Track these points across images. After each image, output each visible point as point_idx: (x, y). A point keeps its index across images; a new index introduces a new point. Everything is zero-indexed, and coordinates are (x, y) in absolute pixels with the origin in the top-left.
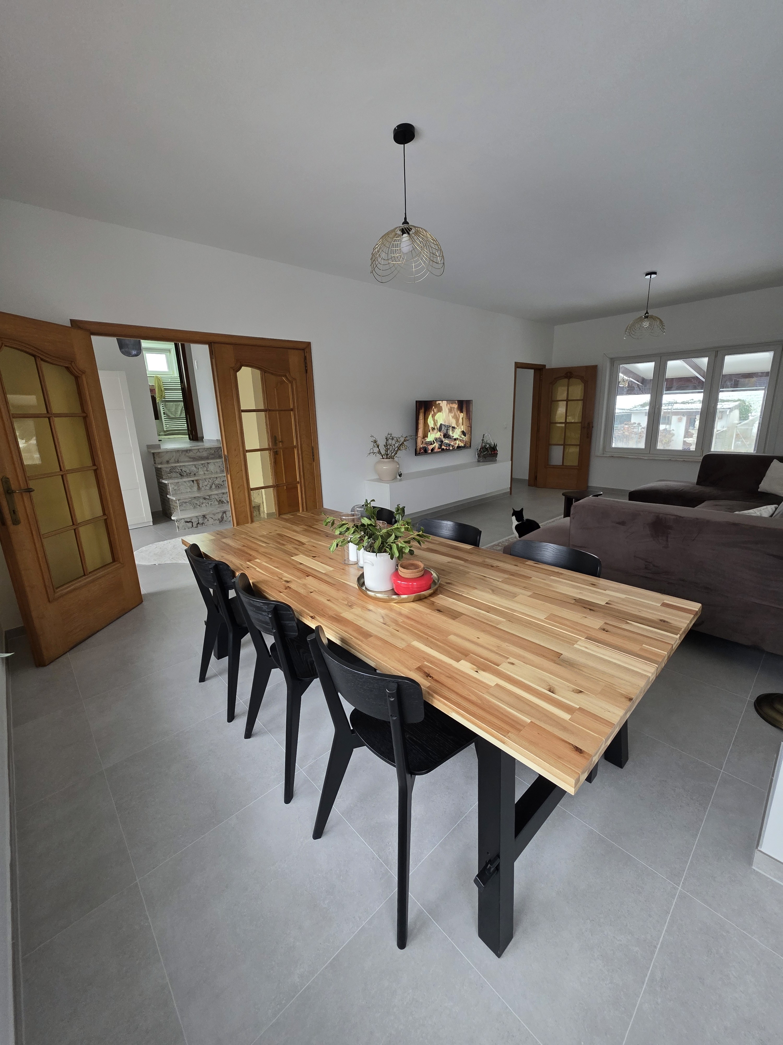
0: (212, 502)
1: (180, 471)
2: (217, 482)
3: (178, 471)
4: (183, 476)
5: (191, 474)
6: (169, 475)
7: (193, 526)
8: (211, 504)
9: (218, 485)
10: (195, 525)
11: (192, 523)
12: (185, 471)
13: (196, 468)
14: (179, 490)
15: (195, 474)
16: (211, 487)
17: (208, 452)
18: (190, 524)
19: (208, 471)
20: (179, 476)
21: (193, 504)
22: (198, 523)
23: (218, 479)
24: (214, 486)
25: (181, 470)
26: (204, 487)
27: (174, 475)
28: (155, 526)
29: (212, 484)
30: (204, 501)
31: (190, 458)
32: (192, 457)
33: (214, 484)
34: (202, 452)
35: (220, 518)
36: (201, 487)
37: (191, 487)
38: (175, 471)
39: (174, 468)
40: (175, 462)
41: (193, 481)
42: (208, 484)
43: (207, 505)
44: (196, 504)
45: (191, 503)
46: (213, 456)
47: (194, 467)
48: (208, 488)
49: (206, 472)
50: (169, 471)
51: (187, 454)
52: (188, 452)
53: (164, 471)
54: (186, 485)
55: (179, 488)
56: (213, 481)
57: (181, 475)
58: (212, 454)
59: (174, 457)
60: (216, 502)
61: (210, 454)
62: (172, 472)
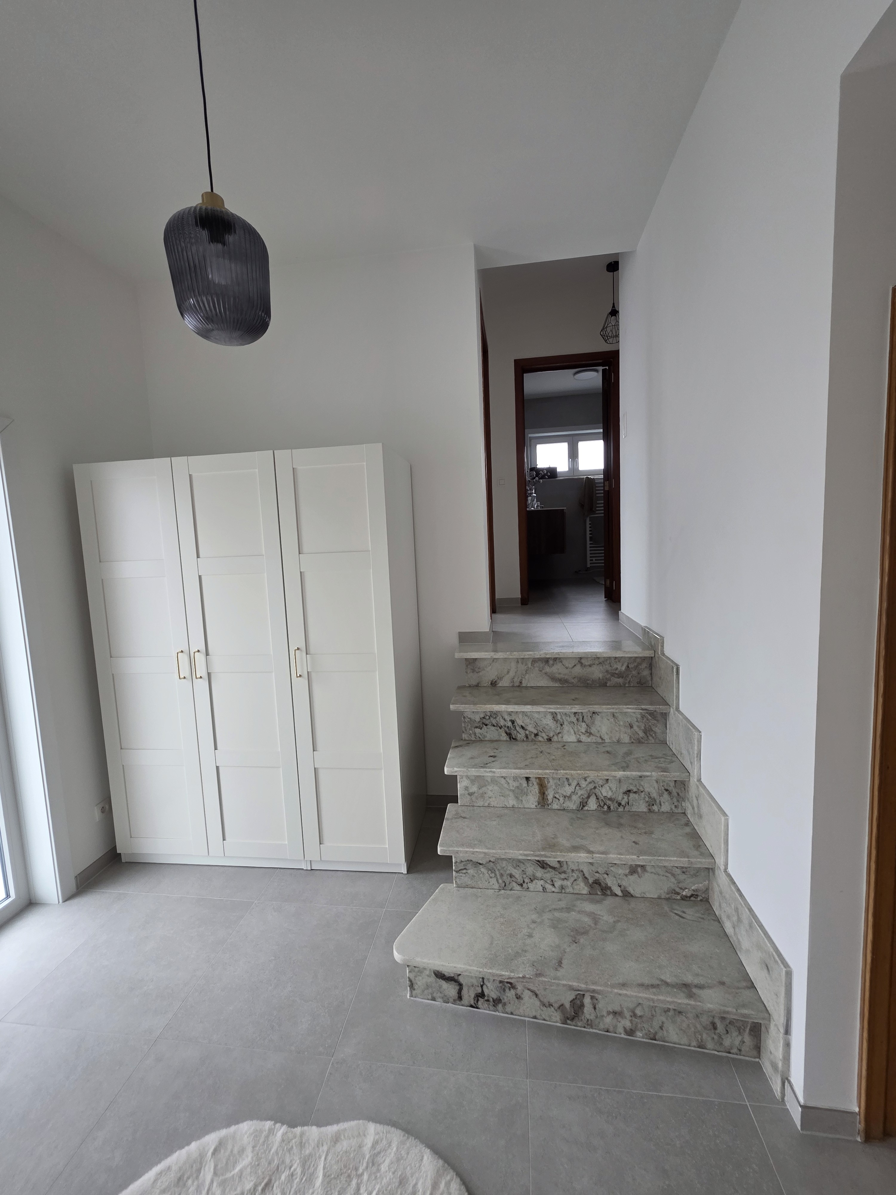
1: (509, 724)
2: (605, 792)
3: (502, 723)
6: (477, 731)
7: (460, 998)
8: (562, 887)
9: (609, 802)
10: (468, 995)
11: (461, 985)
12: (522, 727)
13: (557, 721)
14: (482, 795)
15: (549, 740)
16: (583, 804)
17: (608, 667)
18: (451, 990)
19: (591, 734)
20: (504, 737)
21: (502, 875)
22: (482, 995)
24: (592, 804)
25: (513, 722)
26: (561, 799)
29: (589, 797)
31: (553, 679)
32: (559, 676)
33: (593, 797)
34: (590, 666)
35: (567, 1005)
36: (550, 797)
37: (519, 793)
40: (513, 686)
41: (527, 779)
42: (573, 793)
47: (549, 717)
48: (572, 805)
54: (506, 785)
55: (481, 791)
56: (592, 786)
57: (509, 735)
58: (620, 675)
61: (613, 675)
62: (486, 725)
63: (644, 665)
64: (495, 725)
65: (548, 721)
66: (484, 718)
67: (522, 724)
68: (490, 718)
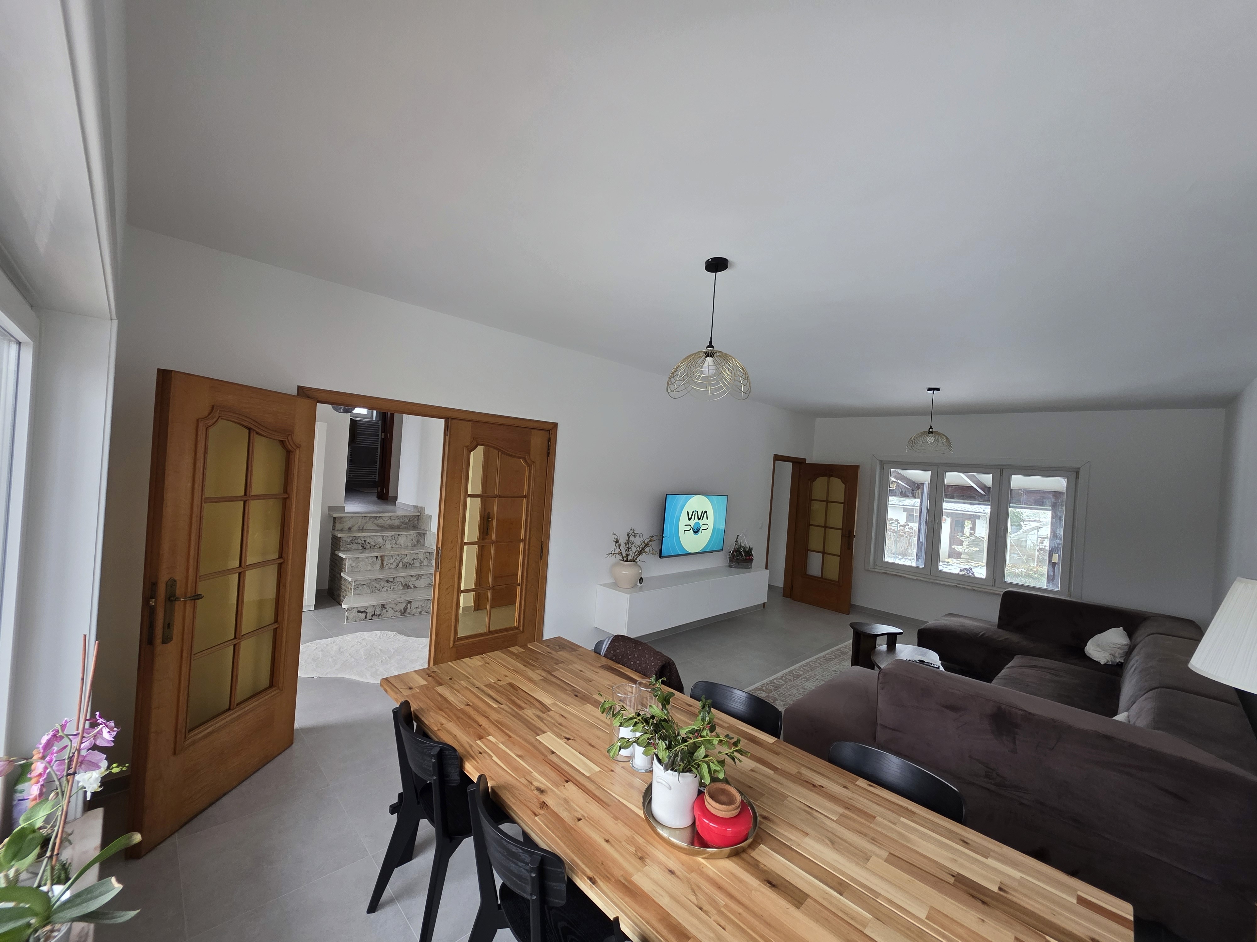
0: (396, 587)
1: (363, 542)
2: (405, 560)
3: (360, 542)
4: (365, 549)
5: (376, 547)
6: (348, 546)
7: (366, 618)
8: (394, 588)
9: (406, 564)
10: (369, 616)
11: (367, 613)
12: (369, 543)
13: (384, 540)
14: (357, 567)
15: (380, 548)
16: (397, 566)
17: (401, 520)
18: (363, 615)
19: (397, 544)
20: (361, 548)
21: (372, 588)
22: (374, 614)
23: (408, 557)
24: (401, 565)
25: (365, 541)
26: (389, 565)
27: (354, 546)
28: (316, 611)
29: (399, 563)
30: (386, 584)
31: (378, 526)
32: (381, 525)
33: (401, 563)
34: (394, 520)
35: (402, 610)
36: (385, 565)
37: (373, 564)
38: (356, 541)
39: (357, 538)
40: (359, 530)
41: (377, 557)
42: (394, 562)
43: (389, 589)
44: (375, 587)
45: (368, 586)
46: (406, 526)
47: (381, 538)
48: (393, 567)
49: (394, 546)
50: (349, 541)
51: (376, 521)
52: (378, 518)
53: (344, 541)
54: (368, 562)
55: (357, 565)
56: (401, 558)
57: (363, 547)
58: (406, 523)
59: (359, 524)
60: (400, 586)
61: (403, 523)
62: (352, 543)
63: (416, 519)
64: (357, 543)
68: (354, 540)
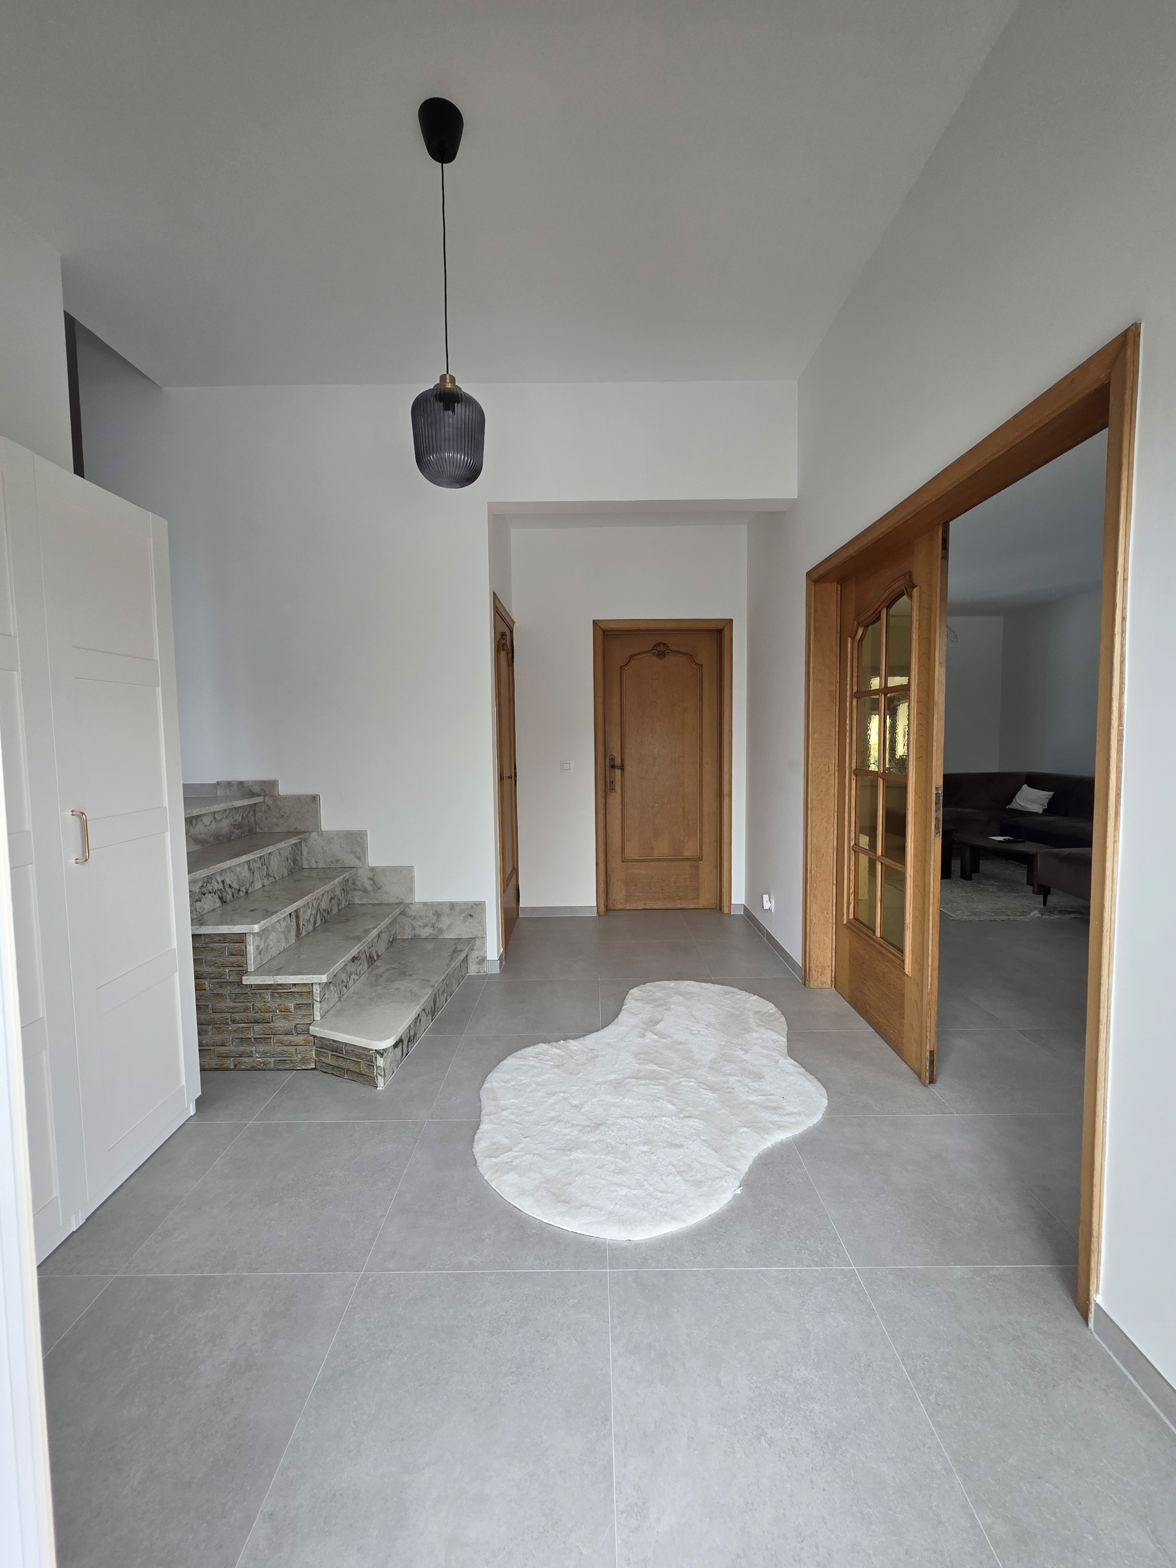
1: (222, 886)
3: (216, 887)
4: (225, 902)
5: (241, 894)
6: (198, 904)
12: (230, 886)
13: (250, 871)
14: (267, 950)
15: (247, 892)
19: (269, 875)
25: (223, 882)
31: (197, 842)
32: (201, 838)
37: (287, 932)
38: (210, 888)
39: (209, 879)
46: (239, 832)
49: (265, 881)
50: (198, 891)
51: (191, 831)
54: (280, 930)
55: (266, 946)
58: (239, 826)
61: (234, 826)
62: (204, 895)
63: (251, 813)
64: (211, 891)
65: (245, 873)
66: (202, 886)
67: (230, 883)
68: (207, 885)
